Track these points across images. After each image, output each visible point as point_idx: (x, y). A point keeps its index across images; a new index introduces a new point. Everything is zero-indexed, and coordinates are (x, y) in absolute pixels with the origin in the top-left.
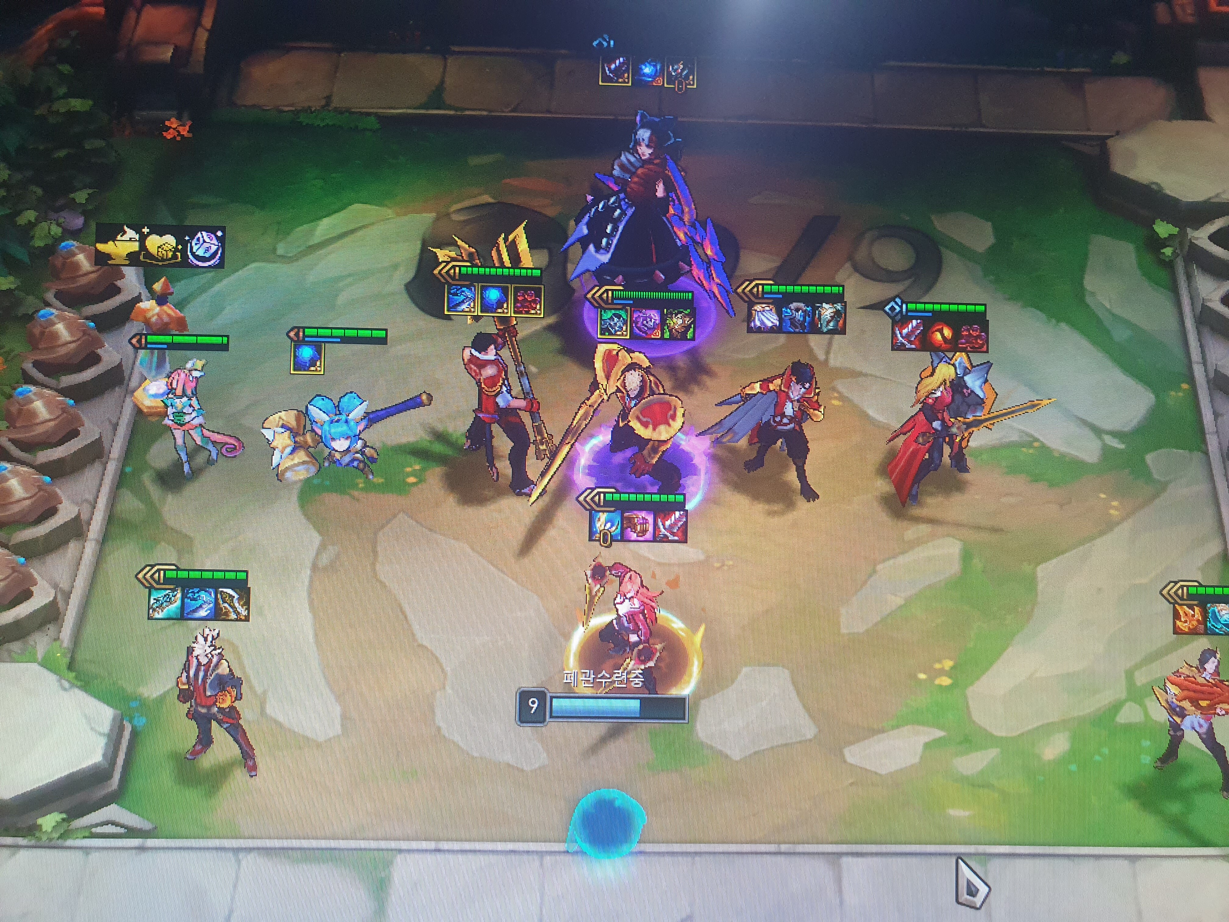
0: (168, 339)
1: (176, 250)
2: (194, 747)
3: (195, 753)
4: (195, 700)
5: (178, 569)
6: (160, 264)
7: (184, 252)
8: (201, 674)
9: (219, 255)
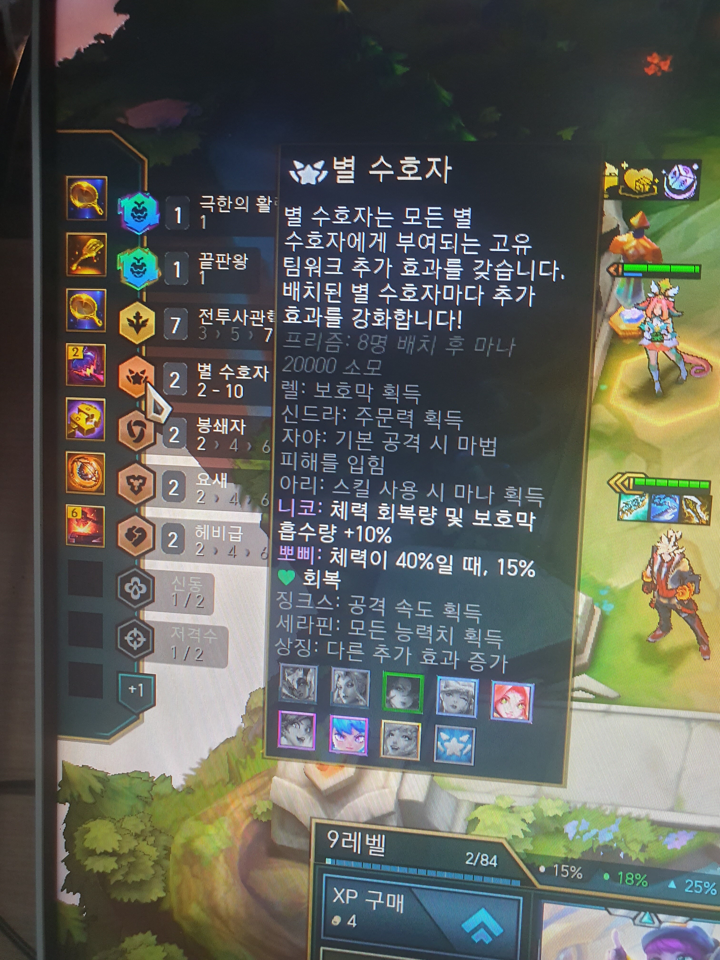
0: (643, 268)
1: (653, 183)
2: (655, 632)
3: (655, 637)
4: (658, 592)
5: (647, 477)
6: (638, 197)
7: (660, 186)
8: (664, 570)
9: (694, 187)
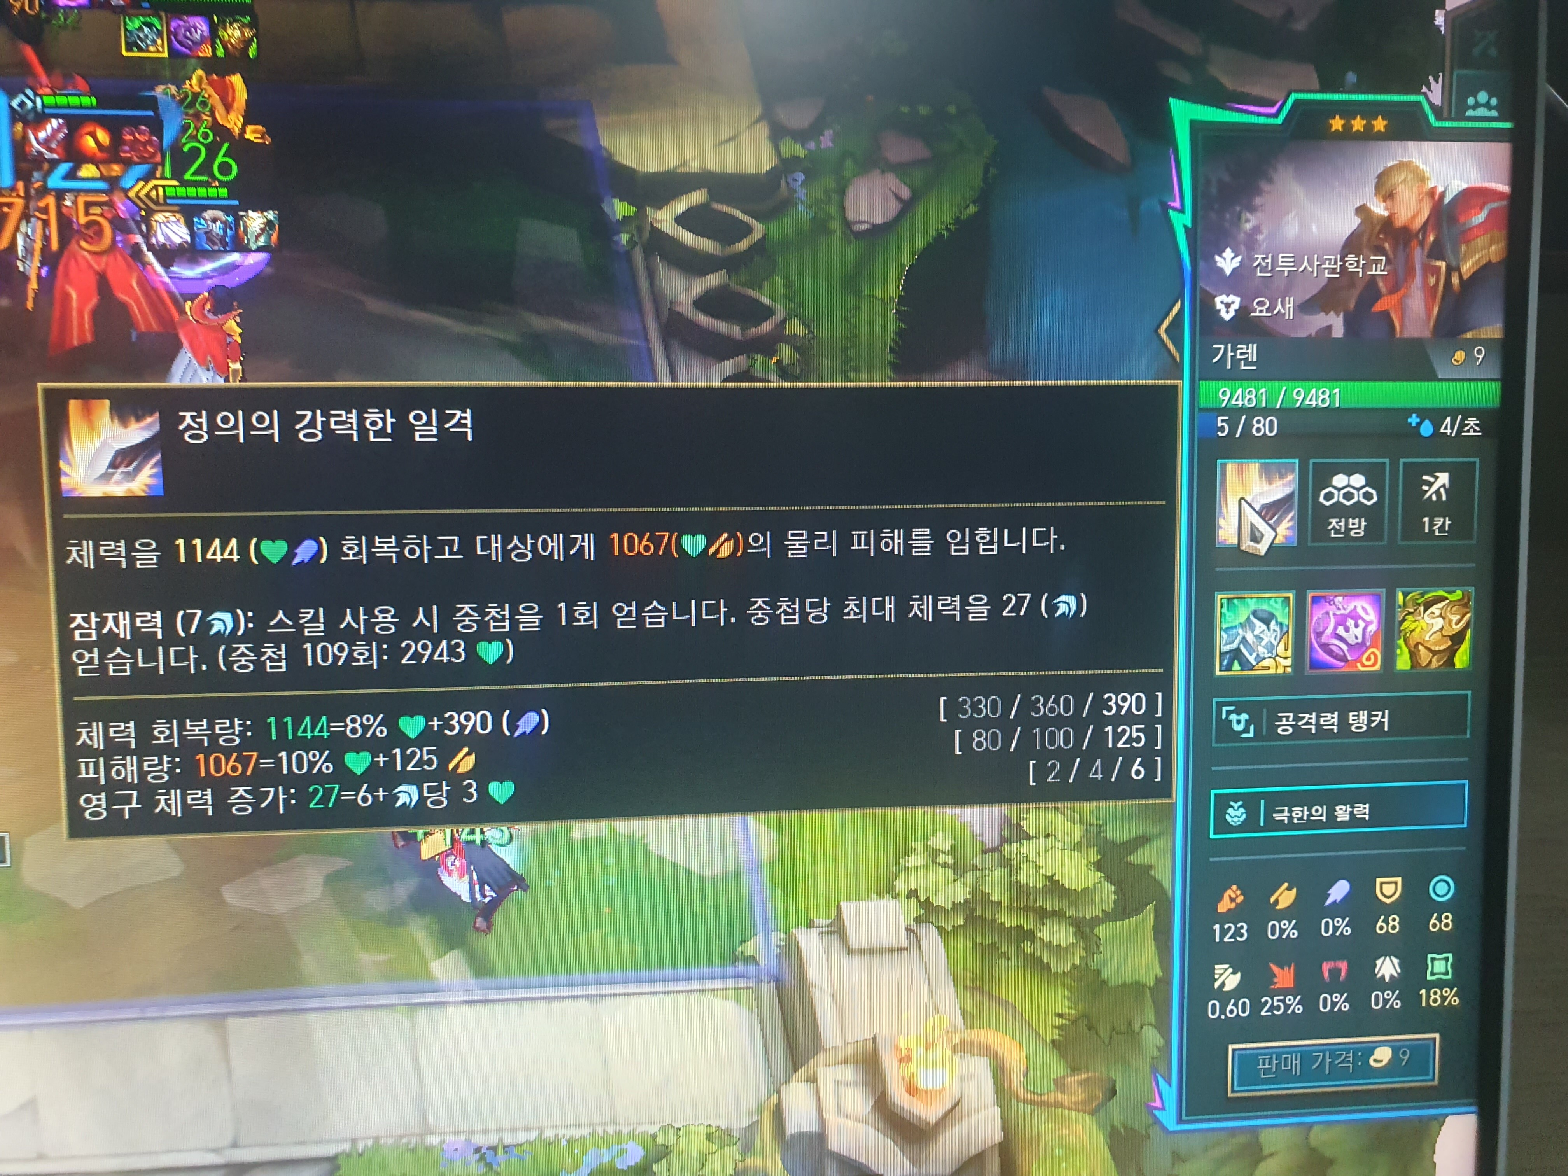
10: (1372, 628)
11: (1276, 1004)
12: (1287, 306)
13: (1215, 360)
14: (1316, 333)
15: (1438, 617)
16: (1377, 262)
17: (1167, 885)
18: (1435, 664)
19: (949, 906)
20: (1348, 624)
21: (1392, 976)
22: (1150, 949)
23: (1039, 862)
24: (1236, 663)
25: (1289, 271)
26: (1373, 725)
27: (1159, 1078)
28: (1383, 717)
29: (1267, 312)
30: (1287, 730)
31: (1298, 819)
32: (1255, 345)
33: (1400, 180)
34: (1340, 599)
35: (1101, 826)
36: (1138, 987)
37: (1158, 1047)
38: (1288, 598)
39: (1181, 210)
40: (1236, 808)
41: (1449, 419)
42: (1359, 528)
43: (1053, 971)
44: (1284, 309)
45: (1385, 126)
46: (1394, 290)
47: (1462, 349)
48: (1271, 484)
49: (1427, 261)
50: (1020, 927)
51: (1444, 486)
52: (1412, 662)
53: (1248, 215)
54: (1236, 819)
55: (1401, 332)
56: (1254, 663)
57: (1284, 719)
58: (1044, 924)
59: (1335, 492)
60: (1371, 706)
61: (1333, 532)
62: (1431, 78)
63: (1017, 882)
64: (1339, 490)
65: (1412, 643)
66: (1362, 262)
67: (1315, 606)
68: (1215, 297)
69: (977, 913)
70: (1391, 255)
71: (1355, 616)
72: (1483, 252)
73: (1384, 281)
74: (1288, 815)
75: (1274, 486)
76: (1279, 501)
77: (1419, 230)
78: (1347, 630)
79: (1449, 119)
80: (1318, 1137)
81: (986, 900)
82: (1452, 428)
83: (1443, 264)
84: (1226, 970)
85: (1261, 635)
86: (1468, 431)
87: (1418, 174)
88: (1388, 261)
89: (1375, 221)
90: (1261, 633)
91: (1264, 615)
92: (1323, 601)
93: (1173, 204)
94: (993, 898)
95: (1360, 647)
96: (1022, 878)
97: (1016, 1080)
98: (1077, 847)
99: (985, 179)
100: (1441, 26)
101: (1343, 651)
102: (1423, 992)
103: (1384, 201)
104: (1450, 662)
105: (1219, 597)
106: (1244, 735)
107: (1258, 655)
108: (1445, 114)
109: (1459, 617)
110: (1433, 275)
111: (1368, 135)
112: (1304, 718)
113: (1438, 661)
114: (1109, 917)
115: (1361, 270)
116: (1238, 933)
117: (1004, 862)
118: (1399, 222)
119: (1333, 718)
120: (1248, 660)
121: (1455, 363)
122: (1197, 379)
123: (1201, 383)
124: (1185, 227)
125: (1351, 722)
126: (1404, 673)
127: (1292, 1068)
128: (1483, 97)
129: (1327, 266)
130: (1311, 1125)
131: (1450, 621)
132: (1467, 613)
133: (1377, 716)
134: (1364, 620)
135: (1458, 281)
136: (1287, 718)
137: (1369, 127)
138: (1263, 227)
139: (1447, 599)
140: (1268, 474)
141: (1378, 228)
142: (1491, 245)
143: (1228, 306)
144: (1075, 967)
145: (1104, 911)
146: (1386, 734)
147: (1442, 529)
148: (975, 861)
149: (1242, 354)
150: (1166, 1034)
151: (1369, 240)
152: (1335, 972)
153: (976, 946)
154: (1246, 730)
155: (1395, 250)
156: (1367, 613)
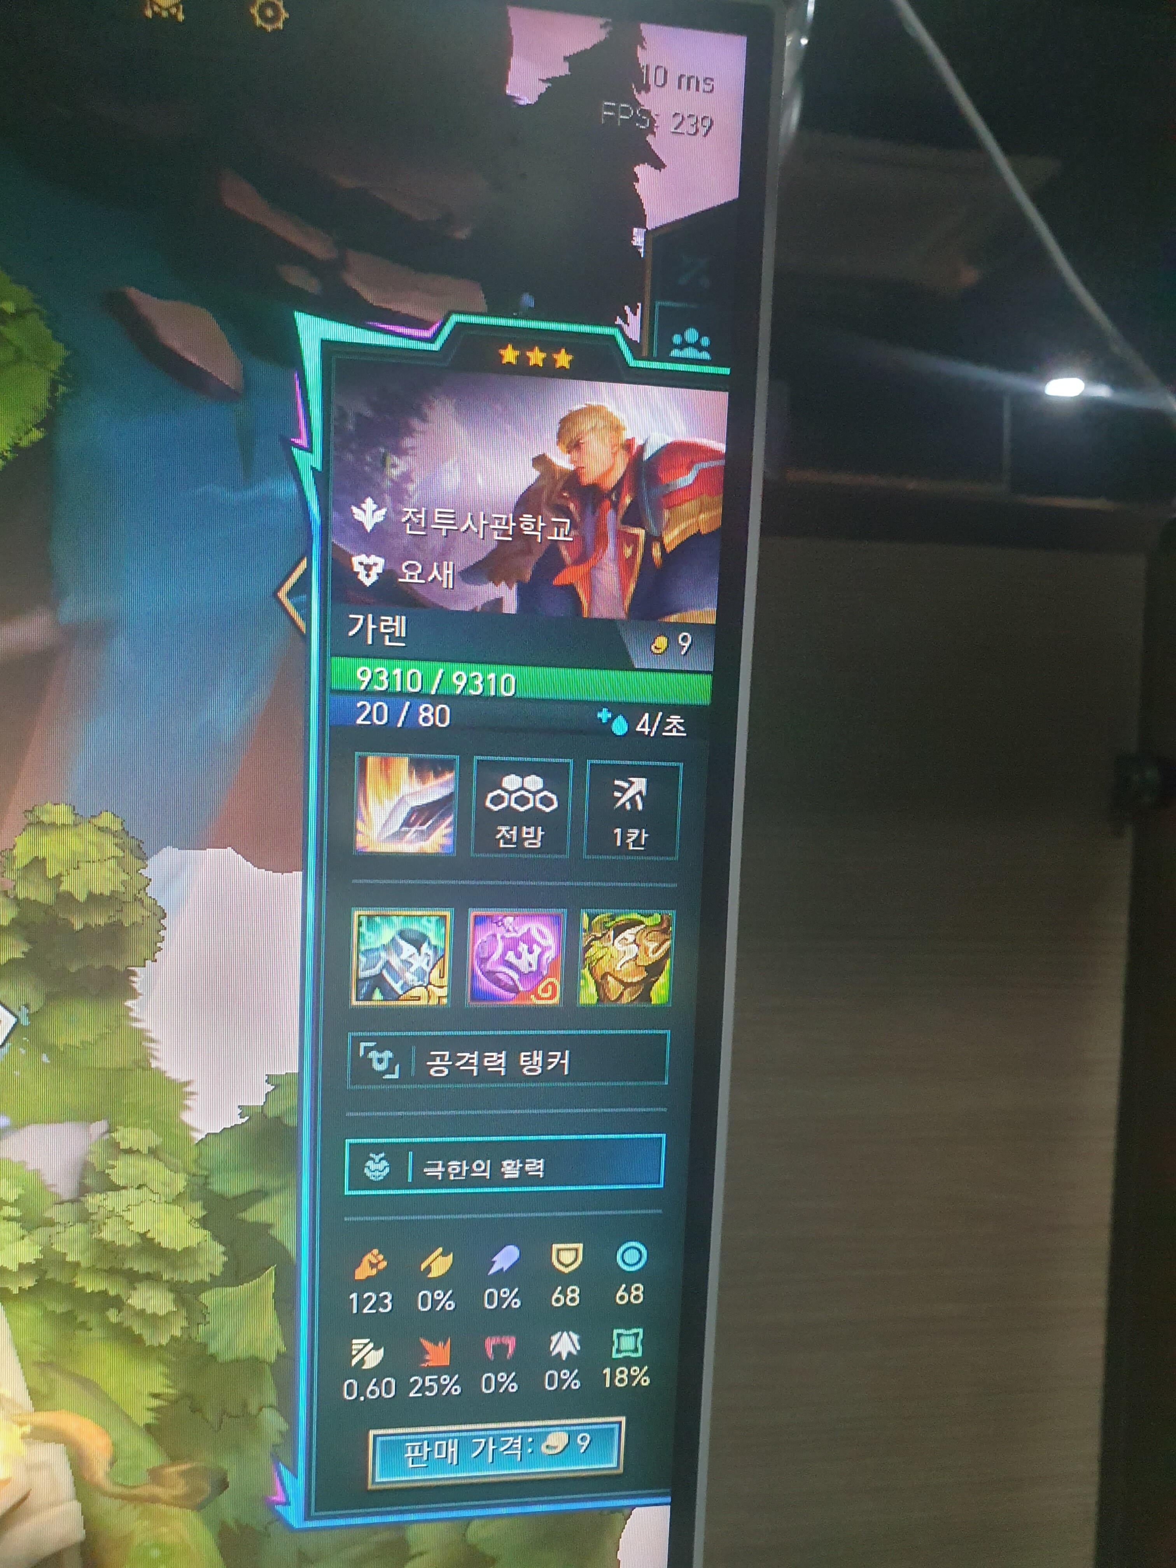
10: (550, 954)
11: (427, 1384)
12: (446, 572)
13: (351, 633)
14: (483, 606)
15: (631, 943)
16: (559, 525)
17: (291, 1246)
18: (626, 999)
19: (14, 1268)
20: (520, 949)
21: (570, 1354)
22: (270, 1319)
23: (129, 1216)
24: (377, 991)
25: (447, 530)
26: (550, 1067)
27: (282, 1468)
28: (563, 1058)
29: (419, 579)
30: (442, 1072)
31: (455, 1175)
32: (404, 618)
33: (589, 427)
34: (511, 919)
35: (206, 1177)
36: (253, 1364)
37: (280, 1432)
38: (445, 917)
39: (310, 450)
40: (377, 1160)
41: (646, 716)
42: (535, 838)
43: (148, 1344)
44: (441, 576)
45: (570, 362)
46: (581, 559)
47: (665, 636)
48: (424, 783)
49: (622, 528)
50: (104, 1293)
51: (640, 793)
52: (598, 995)
53: (396, 460)
54: (377, 1174)
55: (589, 611)
56: (400, 992)
57: (438, 1059)
58: (135, 1289)
59: (506, 795)
60: (546, 1045)
61: (502, 841)
62: (627, 308)
63: (100, 1241)
64: (510, 793)
65: (599, 973)
66: (540, 524)
67: (478, 927)
68: (351, 556)
69: (49, 1276)
70: (578, 520)
71: (529, 940)
72: (690, 521)
73: (567, 549)
74: (444, 1170)
75: (428, 785)
76: (435, 803)
77: (614, 488)
78: (519, 956)
79: (649, 358)
80: (477, 1533)
81: (61, 1262)
82: (651, 726)
83: (641, 533)
84: (366, 1345)
85: (410, 960)
86: (671, 731)
87: (612, 423)
88: (573, 526)
89: (558, 476)
90: (411, 956)
91: (413, 936)
92: (488, 921)
93: (297, 441)
94: (69, 1258)
95: (535, 977)
96: (106, 1235)
97: (100, 1471)
98: (178, 1199)
99: (52, 400)
100: (640, 247)
101: (512, 979)
102: (607, 1371)
103: (569, 452)
104: (645, 996)
105: (356, 913)
106: (388, 1077)
107: (405, 983)
108: (645, 353)
109: (656, 944)
110: (629, 546)
111: (549, 371)
112: (464, 1057)
113: (631, 995)
114: (216, 1282)
115: (539, 534)
116: (380, 1302)
117: (84, 1217)
118: (588, 478)
119: (499, 1058)
120: (392, 989)
121: (656, 651)
122: (328, 654)
123: (334, 659)
124: (313, 469)
125: (522, 1063)
126: (588, 1009)
127: (446, 1457)
128: (691, 335)
129: (497, 526)
130: (470, 1519)
131: (646, 950)
132: (667, 940)
133: (555, 1057)
134: (539, 944)
135: (659, 554)
136: (442, 1058)
137: (549, 362)
138: (413, 475)
139: (642, 923)
140: (420, 768)
141: (560, 486)
142: (700, 512)
143: (368, 568)
144: (173, 1339)
145: (211, 1275)
146: (566, 1079)
147: (637, 842)
148: (47, 1214)
149: (386, 627)
150: (290, 1417)
151: (549, 498)
152: (500, 1349)
153: (49, 1315)
154: (390, 1070)
155: (582, 514)
156: (544, 937)
